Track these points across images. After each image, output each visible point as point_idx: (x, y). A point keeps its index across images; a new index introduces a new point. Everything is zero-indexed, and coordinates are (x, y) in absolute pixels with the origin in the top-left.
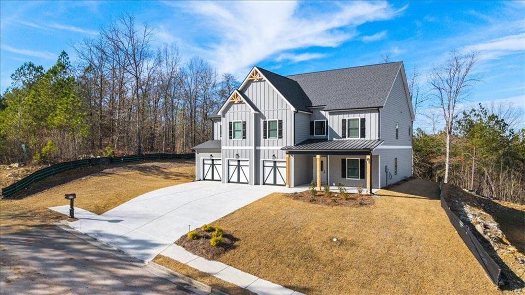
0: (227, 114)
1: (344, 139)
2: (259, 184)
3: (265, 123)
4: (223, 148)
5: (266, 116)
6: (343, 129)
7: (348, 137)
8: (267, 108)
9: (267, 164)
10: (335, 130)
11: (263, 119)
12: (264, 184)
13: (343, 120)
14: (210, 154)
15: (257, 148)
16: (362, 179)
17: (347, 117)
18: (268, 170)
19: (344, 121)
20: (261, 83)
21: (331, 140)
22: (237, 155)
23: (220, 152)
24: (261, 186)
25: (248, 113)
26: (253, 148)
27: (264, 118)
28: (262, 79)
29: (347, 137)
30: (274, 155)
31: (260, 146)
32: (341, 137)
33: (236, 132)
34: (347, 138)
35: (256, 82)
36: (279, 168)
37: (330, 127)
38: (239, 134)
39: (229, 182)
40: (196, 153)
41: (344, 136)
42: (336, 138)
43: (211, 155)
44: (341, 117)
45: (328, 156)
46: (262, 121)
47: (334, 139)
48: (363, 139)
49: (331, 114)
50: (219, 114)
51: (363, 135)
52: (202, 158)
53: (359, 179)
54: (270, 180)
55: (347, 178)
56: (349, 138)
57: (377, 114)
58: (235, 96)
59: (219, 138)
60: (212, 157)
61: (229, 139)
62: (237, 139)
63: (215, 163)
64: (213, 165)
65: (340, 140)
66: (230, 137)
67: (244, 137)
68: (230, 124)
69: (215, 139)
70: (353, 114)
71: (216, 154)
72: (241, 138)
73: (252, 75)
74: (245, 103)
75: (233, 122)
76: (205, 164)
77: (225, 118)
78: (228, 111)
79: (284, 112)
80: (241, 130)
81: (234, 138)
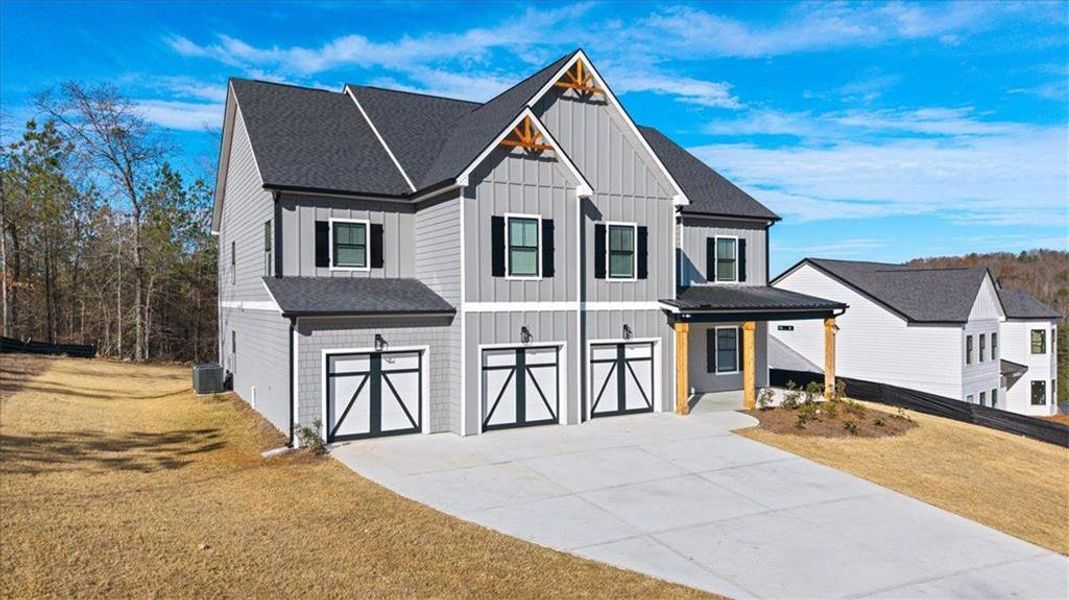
0: (484, 188)
1: (710, 284)
3: (600, 231)
4: (459, 306)
5: (603, 209)
6: (707, 262)
7: (718, 279)
9: (599, 354)
14: (373, 332)
16: (741, 372)
17: (716, 234)
18: (601, 372)
19: (710, 242)
22: (524, 329)
23: (452, 322)
26: (576, 305)
27: (596, 215)
30: (626, 327)
31: (584, 299)
32: (705, 277)
34: (717, 283)
35: (571, 98)
36: (630, 363)
39: (484, 428)
41: (711, 278)
42: (697, 282)
43: (378, 337)
44: (708, 232)
46: (590, 224)
47: (693, 283)
50: (464, 180)
52: (325, 352)
53: (738, 371)
56: (720, 282)
57: (764, 232)
58: (524, 128)
59: (310, 270)
60: (382, 346)
61: (493, 275)
62: (523, 278)
63: (385, 365)
64: (376, 375)
65: (703, 285)
66: (498, 270)
67: (549, 272)
68: (498, 223)
69: (286, 273)
70: (726, 229)
71: (400, 330)
72: (538, 274)
73: (569, 74)
74: (549, 160)
75: (506, 216)
76: (334, 375)
77: (476, 201)
78: (486, 177)
79: (652, 204)
80: (536, 249)
81: (510, 274)
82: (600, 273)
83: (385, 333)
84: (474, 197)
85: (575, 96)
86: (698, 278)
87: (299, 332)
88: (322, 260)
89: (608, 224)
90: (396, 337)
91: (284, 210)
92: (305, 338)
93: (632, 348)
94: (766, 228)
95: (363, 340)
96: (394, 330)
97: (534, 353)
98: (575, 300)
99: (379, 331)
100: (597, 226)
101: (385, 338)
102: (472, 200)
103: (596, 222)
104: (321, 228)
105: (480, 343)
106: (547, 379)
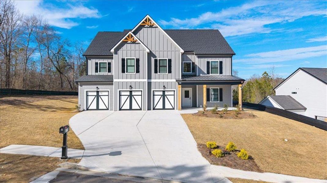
0: (120, 52)
1: (208, 75)
2: (150, 110)
3: (156, 61)
4: (115, 80)
5: (157, 55)
6: (207, 68)
7: (211, 74)
8: (157, 49)
9: (156, 93)
10: (202, 68)
11: (154, 58)
12: (154, 109)
13: (207, 62)
14: (96, 86)
15: (149, 80)
16: (221, 102)
17: (210, 60)
18: (157, 98)
19: (208, 63)
20: (152, 29)
21: (199, 76)
22: (130, 86)
23: (112, 84)
24: (152, 111)
25: (141, 52)
26: (146, 80)
27: (155, 56)
28: (153, 25)
29: (210, 73)
30: (164, 86)
31: (151, 79)
32: (206, 73)
33: (129, 68)
34: (210, 74)
35: (147, 27)
36: (167, 96)
37: (198, 67)
38: (132, 70)
39: (120, 109)
40: (79, 86)
41: (208, 73)
42: (203, 75)
43: (97, 87)
44: (206, 60)
45: (197, 85)
46: (153, 60)
47: (201, 75)
48: (221, 75)
49: (199, 57)
50: (112, 50)
51: (221, 73)
52: (85, 90)
53: (219, 102)
54: (160, 106)
55: (210, 102)
56: (212, 75)
57: (230, 59)
58: (129, 37)
59: (94, 73)
60: (98, 89)
61: (122, 72)
62: (130, 73)
63: (100, 94)
64: (98, 96)
66: (123, 71)
67: (138, 71)
68: (123, 60)
69: (89, 74)
70: (214, 59)
71: (102, 86)
72: (135, 72)
73: (145, 22)
74: (138, 43)
75: (126, 58)
76: (88, 96)
77: (118, 55)
78: (120, 49)
79: (173, 53)
80: (134, 66)
81: (127, 72)
82: (156, 72)
83: (99, 86)
84: (117, 54)
85: (148, 26)
86: (203, 73)
88: (96, 71)
89: (158, 59)
90: (101, 88)
91: (89, 60)
92: (81, 87)
93: (167, 92)
94: (231, 57)
95: (94, 88)
96: (101, 86)
97: (135, 92)
98: (146, 79)
99: (98, 86)
100: (155, 59)
101: (99, 87)
102: (116, 55)
103: (155, 58)
104: (96, 64)
105: (118, 89)
106: (138, 99)
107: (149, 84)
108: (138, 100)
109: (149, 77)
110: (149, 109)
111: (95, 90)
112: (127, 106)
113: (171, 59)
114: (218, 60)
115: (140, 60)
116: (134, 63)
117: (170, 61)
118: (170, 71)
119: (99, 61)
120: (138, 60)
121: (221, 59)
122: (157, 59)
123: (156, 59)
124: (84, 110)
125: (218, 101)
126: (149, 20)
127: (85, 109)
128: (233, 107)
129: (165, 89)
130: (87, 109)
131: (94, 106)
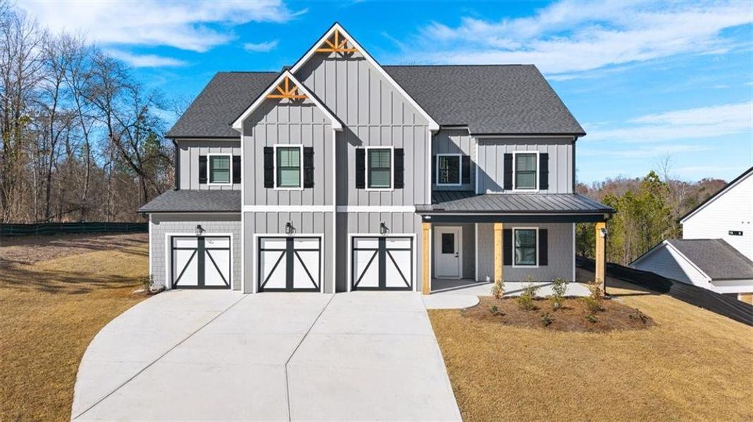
0: (259, 129)
1: (508, 192)
2: (345, 291)
3: (360, 153)
4: (244, 208)
5: (363, 136)
6: (505, 173)
7: (516, 188)
8: (364, 121)
9: (361, 244)
10: (491, 174)
11: (354, 145)
12: (354, 288)
13: (505, 155)
14: (197, 223)
15: (342, 209)
16: (542, 267)
17: (514, 150)
18: (363, 258)
19: (508, 157)
20: (349, 62)
21: (482, 194)
22: (289, 225)
23: (239, 219)
24: (349, 294)
25: (319, 129)
26: (332, 208)
27: (357, 141)
28: (352, 53)
29: (514, 187)
30: (383, 225)
31: (346, 204)
32: (503, 187)
33: (284, 173)
34: (514, 191)
35: (336, 59)
36: (391, 252)
37: (479, 168)
38: (293, 178)
39: (261, 289)
40: (150, 223)
41: (508, 185)
42: (493, 191)
43: (199, 227)
44: (503, 149)
45: (477, 224)
46: (351, 150)
47: (489, 192)
48: (545, 191)
49: (481, 142)
50: (238, 125)
51: (544, 185)
52: (168, 235)
53: (537, 266)
54: (371, 279)
55: (514, 266)
56: (517, 190)
57: (570, 146)
58: (285, 86)
59: (196, 186)
60: (201, 232)
61: (265, 187)
62: (289, 189)
63: (207, 244)
64: (201, 251)
65: (501, 193)
66: (268, 183)
67: (309, 183)
68: (268, 151)
69: (182, 187)
70: (525, 146)
71: (213, 223)
72: (300, 186)
73: (328, 42)
74: (310, 105)
75: (275, 146)
76: (176, 249)
77: (253, 138)
78: (260, 121)
79: (409, 131)
80: (299, 168)
81: (278, 186)
82: (360, 184)
83: (204, 224)
84: (251, 135)
85: (339, 56)
86: (495, 187)
87: (153, 222)
88: (202, 179)
89: (366, 148)
90: (210, 227)
91: (181, 150)
92: (155, 226)
93: (392, 241)
94: (573, 143)
95: (189, 227)
96: (209, 223)
97: (301, 241)
98: (332, 204)
99: (200, 223)
100: (357, 150)
101: (202, 227)
102: (249, 137)
103: (357, 147)
104: (202, 159)
105: (255, 233)
106: (311, 260)
107: (342, 219)
108: (310, 263)
109: (342, 199)
110: (340, 288)
111: (194, 234)
112: (279, 280)
113: (402, 150)
114: (537, 150)
115: (314, 150)
116: (298, 159)
117: (399, 153)
118: (399, 184)
119: (209, 152)
120: (309, 153)
121: (543, 149)
122: (364, 150)
123: (360, 147)
124: (164, 289)
125: (535, 264)
126: (341, 37)
127: (168, 285)
128: (576, 281)
129: (385, 232)
130: (174, 286)
131: (190, 278)
